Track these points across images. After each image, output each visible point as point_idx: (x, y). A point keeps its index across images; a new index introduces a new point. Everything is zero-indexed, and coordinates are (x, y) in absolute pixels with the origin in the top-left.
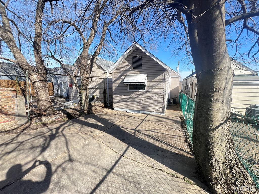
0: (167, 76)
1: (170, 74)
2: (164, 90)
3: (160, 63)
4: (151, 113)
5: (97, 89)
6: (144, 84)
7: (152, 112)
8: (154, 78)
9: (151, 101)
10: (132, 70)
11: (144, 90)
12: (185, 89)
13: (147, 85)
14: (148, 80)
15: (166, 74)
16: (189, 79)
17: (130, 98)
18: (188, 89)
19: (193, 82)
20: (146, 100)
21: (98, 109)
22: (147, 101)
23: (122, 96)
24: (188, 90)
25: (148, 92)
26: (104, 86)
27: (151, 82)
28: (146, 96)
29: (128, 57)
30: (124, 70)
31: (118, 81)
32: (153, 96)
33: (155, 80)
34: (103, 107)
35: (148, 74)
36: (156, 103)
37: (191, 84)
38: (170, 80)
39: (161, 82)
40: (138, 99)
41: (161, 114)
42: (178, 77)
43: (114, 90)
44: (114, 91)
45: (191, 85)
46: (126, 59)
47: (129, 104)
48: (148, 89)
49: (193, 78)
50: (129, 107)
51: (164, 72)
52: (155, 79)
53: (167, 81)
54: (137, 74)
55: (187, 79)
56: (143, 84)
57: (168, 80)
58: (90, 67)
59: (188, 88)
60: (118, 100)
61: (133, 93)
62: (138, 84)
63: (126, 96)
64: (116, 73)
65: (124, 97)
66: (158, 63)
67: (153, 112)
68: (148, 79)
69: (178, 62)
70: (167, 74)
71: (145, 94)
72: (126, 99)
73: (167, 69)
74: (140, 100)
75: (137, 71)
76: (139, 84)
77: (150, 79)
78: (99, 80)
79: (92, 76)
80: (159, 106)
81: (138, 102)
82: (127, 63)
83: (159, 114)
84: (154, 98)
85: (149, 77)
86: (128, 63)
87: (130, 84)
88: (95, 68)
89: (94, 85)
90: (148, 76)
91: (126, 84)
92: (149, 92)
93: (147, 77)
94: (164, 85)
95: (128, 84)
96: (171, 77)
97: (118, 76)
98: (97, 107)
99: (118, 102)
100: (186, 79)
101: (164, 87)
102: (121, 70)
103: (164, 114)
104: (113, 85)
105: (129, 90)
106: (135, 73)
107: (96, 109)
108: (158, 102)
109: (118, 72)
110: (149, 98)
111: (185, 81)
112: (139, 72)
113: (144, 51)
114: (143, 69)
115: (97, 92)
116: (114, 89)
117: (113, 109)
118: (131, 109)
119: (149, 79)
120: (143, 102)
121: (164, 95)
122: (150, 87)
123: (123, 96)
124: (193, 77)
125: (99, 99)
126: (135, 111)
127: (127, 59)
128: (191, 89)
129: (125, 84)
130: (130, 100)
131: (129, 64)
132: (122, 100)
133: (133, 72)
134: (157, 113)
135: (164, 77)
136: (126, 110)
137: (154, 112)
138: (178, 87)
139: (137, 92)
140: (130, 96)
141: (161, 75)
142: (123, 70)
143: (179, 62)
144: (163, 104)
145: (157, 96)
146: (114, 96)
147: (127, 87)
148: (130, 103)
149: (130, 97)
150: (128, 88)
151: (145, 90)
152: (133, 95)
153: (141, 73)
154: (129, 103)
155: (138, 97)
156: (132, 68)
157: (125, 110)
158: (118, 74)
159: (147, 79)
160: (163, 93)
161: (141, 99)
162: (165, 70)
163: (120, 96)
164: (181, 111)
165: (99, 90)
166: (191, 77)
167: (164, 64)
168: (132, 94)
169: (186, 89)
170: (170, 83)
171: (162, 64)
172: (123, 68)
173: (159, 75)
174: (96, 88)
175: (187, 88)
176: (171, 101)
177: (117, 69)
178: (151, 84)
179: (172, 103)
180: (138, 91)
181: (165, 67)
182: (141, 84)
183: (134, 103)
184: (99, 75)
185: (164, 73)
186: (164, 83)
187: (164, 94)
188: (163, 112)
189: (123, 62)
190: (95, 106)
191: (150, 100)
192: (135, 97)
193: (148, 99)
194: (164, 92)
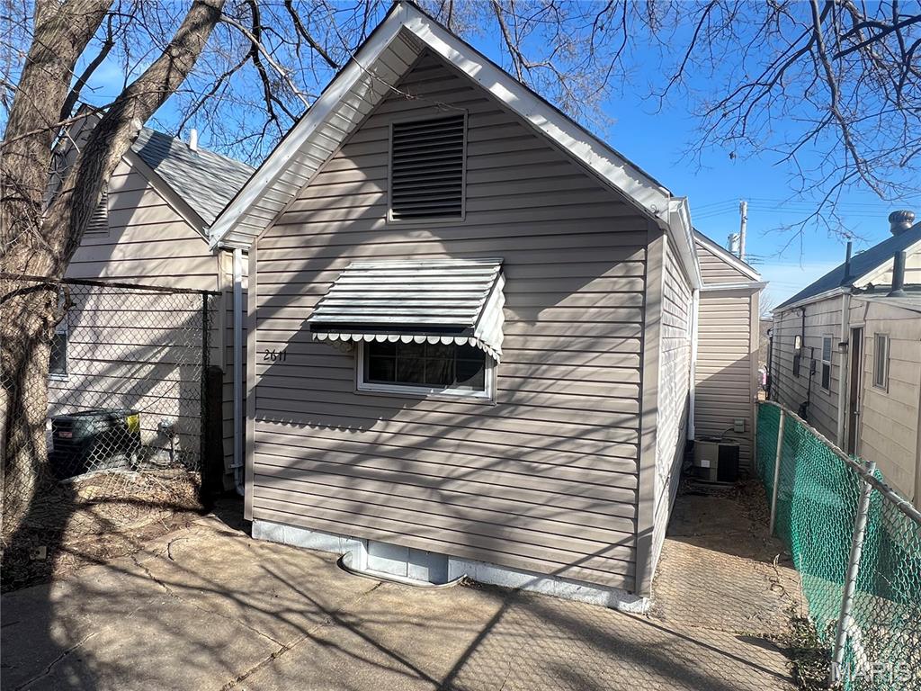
0: (665, 277)
1: (695, 269)
2: (640, 399)
3: (600, 165)
4: (533, 583)
5: (164, 367)
6: (473, 343)
7: (541, 576)
8: (554, 296)
9: (532, 482)
10: (388, 230)
11: (482, 387)
12: (796, 372)
13: (498, 347)
14: (509, 312)
15: (659, 262)
16: (824, 307)
17: (371, 451)
18: (813, 371)
19: (857, 332)
20: (492, 477)
21: (123, 525)
22: (506, 477)
23: (313, 426)
24: (819, 378)
25: (508, 404)
26: (206, 348)
27: (532, 321)
28: (495, 436)
29: (359, 129)
30: (334, 226)
31: (286, 312)
32: (547, 441)
33: (566, 314)
34: (176, 508)
35: (512, 258)
36: (578, 503)
37: (844, 344)
38: (696, 314)
39: (614, 329)
40: (431, 464)
41: (623, 606)
42: (748, 292)
43: (259, 379)
44: (261, 392)
45: (846, 352)
46: (344, 145)
47: (363, 495)
48: (507, 383)
49: (854, 303)
50: (364, 520)
51: (638, 248)
52: (565, 302)
53: (665, 317)
54: (426, 261)
55: (803, 308)
56: (461, 341)
57: (677, 312)
58: (68, 202)
59: (820, 369)
60: (284, 461)
61: (396, 410)
62: (419, 339)
63: (343, 429)
64: (276, 254)
65: (329, 437)
66: (585, 171)
67: (555, 576)
68: (513, 300)
69: (742, 209)
70: (665, 260)
71: (490, 423)
72: (346, 458)
73: (665, 217)
74: (446, 471)
75: (426, 234)
76: (433, 340)
77: (524, 305)
78: (178, 300)
79: (137, 273)
80: (607, 533)
81: (433, 486)
82: (351, 174)
83: (603, 597)
84: (561, 457)
85: (515, 287)
86: (360, 175)
87: (369, 338)
88: (153, 217)
89: (143, 338)
90: (514, 273)
91: (345, 337)
92: (519, 404)
93: (501, 283)
94: (641, 354)
95: (357, 338)
96: (697, 292)
97: (286, 277)
98: (118, 516)
99: (288, 473)
100: (799, 304)
101: (641, 369)
102: (310, 228)
103: (642, 606)
104: (253, 340)
105: (362, 386)
106: (408, 255)
107: (106, 526)
108: (595, 499)
109: (292, 241)
110: (516, 458)
111: (794, 319)
112: (439, 247)
113: (471, 68)
114: (472, 219)
115: (160, 388)
116: (255, 369)
117: (247, 527)
118: (378, 540)
119: (520, 301)
120: (474, 487)
121: (646, 440)
122: (524, 370)
123: (322, 427)
124: (858, 291)
125: (176, 440)
126: (412, 555)
127: (351, 145)
128: (841, 375)
129: (322, 336)
130: (371, 465)
131: (365, 181)
132: (313, 464)
133: (398, 242)
134: (584, 589)
135: (640, 287)
136: (344, 540)
137: (561, 579)
138: (749, 360)
139: (423, 406)
140: (368, 436)
141: (618, 270)
142: (327, 224)
143: (745, 206)
144: (635, 520)
145: (587, 445)
146: (254, 429)
147: (353, 357)
148: (371, 486)
149: (375, 443)
150: (354, 369)
151: (487, 393)
152: (395, 427)
153: (454, 255)
154: (367, 489)
155: (430, 444)
156: (391, 213)
157: (335, 540)
158: (287, 254)
159: (498, 298)
160: (635, 424)
161: (457, 459)
162: (644, 228)
163: (298, 430)
164: (788, 562)
165: (175, 375)
166: (841, 290)
167: (634, 170)
168: (387, 420)
169: (805, 372)
170: (696, 335)
171: (618, 177)
172: (327, 215)
173: (598, 268)
174: (159, 356)
175: (806, 363)
176: (705, 464)
177: (286, 221)
178: (538, 343)
179: (714, 476)
180: (431, 392)
181: (649, 200)
182: (447, 340)
183: (402, 489)
184: (180, 266)
185: (640, 254)
186: (642, 339)
187: (639, 430)
188: (633, 584)
189: (326, 167)
190: (97, 508)
191: (531, 472)
192: (415, 439)
193: (513, 466)
194: (640, 415)
